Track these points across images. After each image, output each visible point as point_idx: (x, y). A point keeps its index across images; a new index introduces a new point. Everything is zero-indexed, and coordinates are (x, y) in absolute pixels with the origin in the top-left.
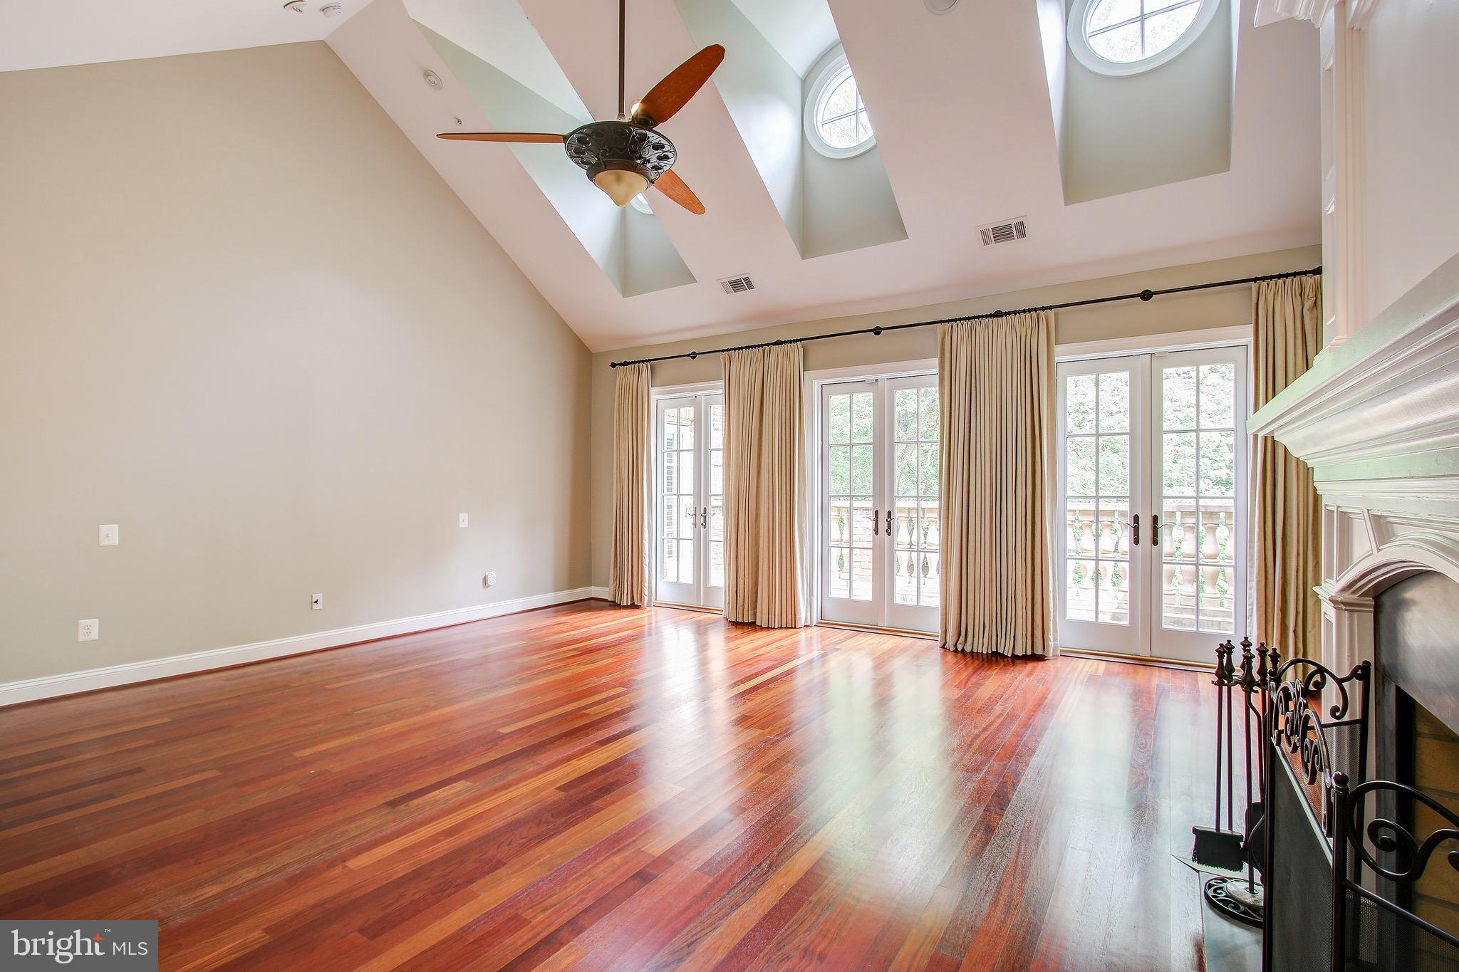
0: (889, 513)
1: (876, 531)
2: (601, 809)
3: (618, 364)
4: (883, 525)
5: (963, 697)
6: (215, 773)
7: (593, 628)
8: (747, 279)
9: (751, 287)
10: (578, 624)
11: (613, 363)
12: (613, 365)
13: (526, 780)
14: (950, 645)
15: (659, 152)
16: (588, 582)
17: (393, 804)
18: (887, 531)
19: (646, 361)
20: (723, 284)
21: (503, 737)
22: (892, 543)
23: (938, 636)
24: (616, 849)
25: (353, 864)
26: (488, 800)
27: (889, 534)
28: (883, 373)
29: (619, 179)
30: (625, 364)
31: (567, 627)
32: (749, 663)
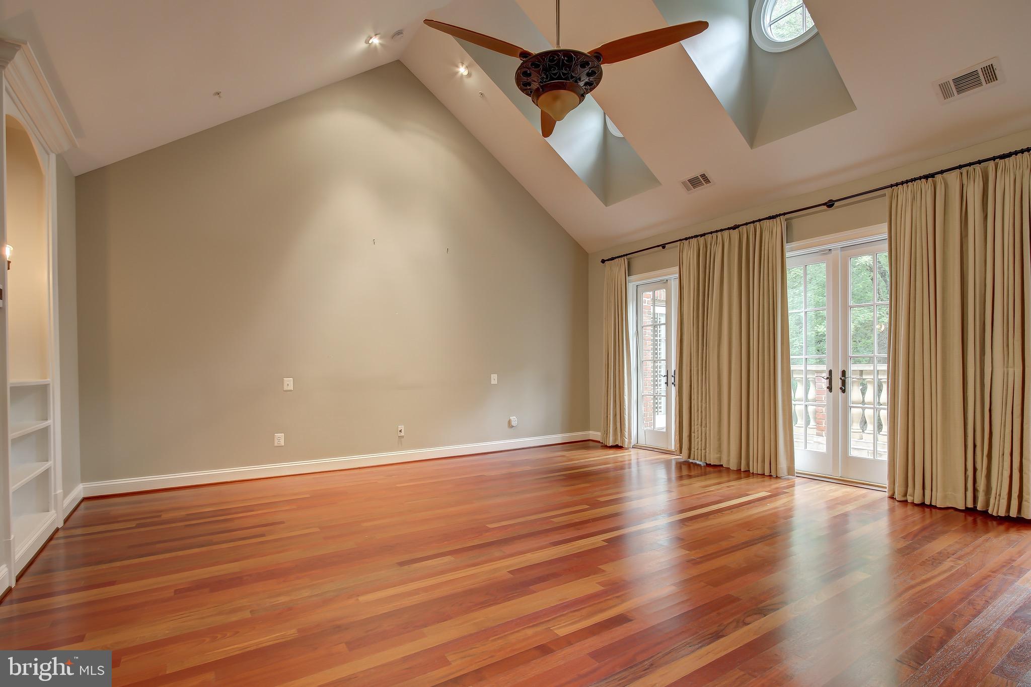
0: (844, 373)
1: (830, 388)
2: (535, 592)
3: (607, 260)
4: (837, 383)
5: (907, 547)
6: (317, 530)
7: (582, 461)
8: (703, 176)
9: (707, 180)
10: (572, 457)
11: (603, 260)
12: (603, 261)
13: (491, 562)
14: (898, 496)
15: (586, 70)
16: (586, 428)
17: (402, 564)
18: (841, 388)
19: (624, 255)
20: (684, 183)
21: (488, 530)
22: (846, 401)
23: (886, 488)
24: (531, 624)
25: (362, 599)
26: (460, 571)
27: (844, 391)
28: (836, 242)
29: (556, 98)
30: (612, 259)
31: (564, 459)
32: (697, 496)
